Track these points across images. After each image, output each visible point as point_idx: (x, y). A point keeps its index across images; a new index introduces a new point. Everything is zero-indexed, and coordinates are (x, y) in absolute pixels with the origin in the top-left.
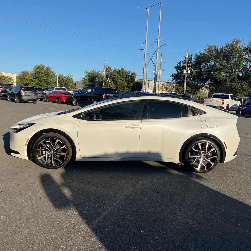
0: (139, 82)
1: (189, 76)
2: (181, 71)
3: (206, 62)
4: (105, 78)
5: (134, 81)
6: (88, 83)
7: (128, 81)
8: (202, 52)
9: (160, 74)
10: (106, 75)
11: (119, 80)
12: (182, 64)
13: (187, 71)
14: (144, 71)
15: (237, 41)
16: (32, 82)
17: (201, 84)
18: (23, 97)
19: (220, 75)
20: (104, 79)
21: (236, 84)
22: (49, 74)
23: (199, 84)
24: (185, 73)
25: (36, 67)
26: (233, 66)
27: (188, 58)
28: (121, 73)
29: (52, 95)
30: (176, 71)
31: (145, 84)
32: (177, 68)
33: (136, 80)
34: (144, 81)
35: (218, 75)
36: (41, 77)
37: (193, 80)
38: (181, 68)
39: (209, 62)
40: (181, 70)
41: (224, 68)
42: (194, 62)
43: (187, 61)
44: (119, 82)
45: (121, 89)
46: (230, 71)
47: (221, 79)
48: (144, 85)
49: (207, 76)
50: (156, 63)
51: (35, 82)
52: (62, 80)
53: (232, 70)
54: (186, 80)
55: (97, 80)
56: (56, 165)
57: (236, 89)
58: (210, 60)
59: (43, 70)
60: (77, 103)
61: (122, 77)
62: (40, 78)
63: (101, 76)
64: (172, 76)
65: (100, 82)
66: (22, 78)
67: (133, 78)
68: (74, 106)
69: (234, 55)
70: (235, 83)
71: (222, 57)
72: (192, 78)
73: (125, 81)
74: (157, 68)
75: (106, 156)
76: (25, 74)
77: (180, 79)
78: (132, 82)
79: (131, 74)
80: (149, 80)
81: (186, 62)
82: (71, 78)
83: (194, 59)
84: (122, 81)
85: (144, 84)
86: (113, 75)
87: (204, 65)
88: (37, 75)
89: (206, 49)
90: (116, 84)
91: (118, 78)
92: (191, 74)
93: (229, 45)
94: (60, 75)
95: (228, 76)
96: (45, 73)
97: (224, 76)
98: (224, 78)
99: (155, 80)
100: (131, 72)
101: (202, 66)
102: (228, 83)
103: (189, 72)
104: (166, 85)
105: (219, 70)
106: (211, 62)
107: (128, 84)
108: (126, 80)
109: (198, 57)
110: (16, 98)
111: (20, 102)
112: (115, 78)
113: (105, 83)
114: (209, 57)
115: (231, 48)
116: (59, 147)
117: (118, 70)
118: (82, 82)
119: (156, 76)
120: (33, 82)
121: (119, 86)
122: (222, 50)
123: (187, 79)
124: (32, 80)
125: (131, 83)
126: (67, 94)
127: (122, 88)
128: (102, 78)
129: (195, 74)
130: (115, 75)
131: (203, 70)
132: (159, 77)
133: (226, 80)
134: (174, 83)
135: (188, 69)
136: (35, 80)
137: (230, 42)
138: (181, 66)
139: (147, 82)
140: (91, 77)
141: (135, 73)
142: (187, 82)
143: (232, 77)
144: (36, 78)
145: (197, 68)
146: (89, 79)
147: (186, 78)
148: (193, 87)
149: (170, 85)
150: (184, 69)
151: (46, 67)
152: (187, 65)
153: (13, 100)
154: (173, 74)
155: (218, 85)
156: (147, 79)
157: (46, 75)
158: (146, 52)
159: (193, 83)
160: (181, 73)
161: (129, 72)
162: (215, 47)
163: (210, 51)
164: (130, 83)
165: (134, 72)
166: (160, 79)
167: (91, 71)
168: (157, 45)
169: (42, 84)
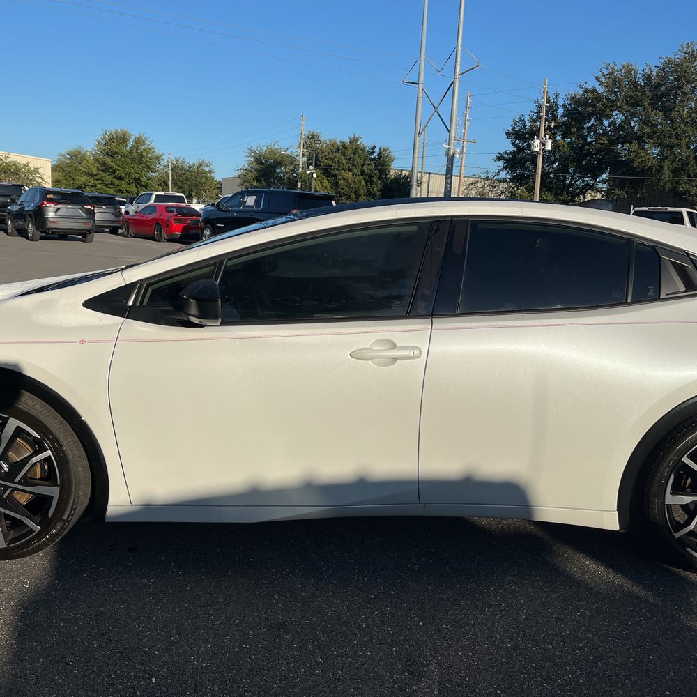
0: (400, 178)
1: (549, 157)
2: (526, 144)
3: (601, 115)
4: (303, 168)
5: (387, 175)
6: (255, 183)
7: (371, 176)
8: (589, 86)
9: (462, 153)
10: (305, 159)
11: (343, 172)
12: (527, 121)
13: (544, 145)
14: (417, 145)
15: (693, 51)
16: (97, 182)
17: (584, 181)
18: (51, 222)
19: (643, 154)
20: (300, 170)
21: (690, 180)
22: (142, 156)
23: (578, 183)
24: (537, 149)
25: (104, 138)
26: (682, 125)
27: (545, 105)
28: (349, 153)
29: (142, 216)
30: (510, 143)
31: (419, 184)
32: (513, 134)
33: (392, 173)
34: (415, 174)
35: (638, 153)
36: (119, 166)
37: (559, 169)
38: (524, 134)
39: (608, 116)
40: (524, 139)
41: (654, 133)
42: (564, 116)
43: (543, 114)
44: (344, 179)
45: (349, 198)
46: (674, 141)
47: (645, 166)
48: (415, 187)
49: (603, 158)
50: (451, 123)
51: (103, 181)
52: (184, 176)
53: (681, 140)
54: (539, 171)
55: (281, 174)
56: (13, 541)
57: (692, 196)
58: (614, 108)
59: (127, 146)
61: (353, 165)
62: (118, 170)
63: (292, 161)
64: (499, 159)
65: (289, 178)
66: (69, 169)
67: (383, 166)
69: (684, 93)
70: (689, 176)
71: (650, 100)
72: (557, 164)
73: (362, 175)
74: (453, 136)
75: (254, 495)
76: (76, 157)
77: (522, 166)
78: (380, 178)
79: (379, 155)
80: (430, 173)
81: (539, 118)
82: (207, 169)
83: (564, 106)
84: (353, 175)
85: (415, 184)
86: (326, 159)
87: (593, 125)
88: (108, 160)
89: (600, 75)
90: (335, 185)
91: (340, 166)
92: (555, 151)
93: (672, 64)
94: (177, 162)
95: (666, 157)
96: (130, 153)
97: (654, 158)
98: (655, 162)
99: (449, 172)
100: (377, 150)
101: (588, 128)
102: (667, 178)
103: (549, 146)
104: (479, 185)
105: (640, 140)
106: (617, 114)
107: (369, 184)
108: (363, 173)
109: (577, 102)
110: (30, 225)
111: (42, 238)
112: (331, 166)
113: (304, 182)
114: (608, 100)
115: (677, 72)
116: (29, 454)
117: (339, 144)
118: (239, 181)
119: (451, 159)
120: (97, 180)
121: (343, 189)
122: (648, 77)
123: (543, 167)
124: (96, 175)
125: (379, 181)
126: (185, 212)
127: (353, 195)
128: (295, 167)
129: (568, 152)
130: (332, 159)
131: (589, 140)
132: (462, 162)
133: (661, 167)
134: (504, 181)
135: (547, 136)
136: (104, 174)
137: (674, 53)
138: (525, 129)
139: (425, 178)
140: (263, 164)
141: (390, 152)
142: (542, 176)
143: (680, 159)
144: (107, 168)
145: (573, 134)
146: (257, 171)
147: (541, 164)
148: (559, 191)
149: (492, 184)
150: (535, 137)
151: (134, 137)
152: (543, 125)
153: (22, 233)
154: (502, 152)
155: (635, 184)
156: (424, 171)
157: (133, 159)
158: (423, 89)
159: (559, 180)
160: (523, 149)
161: (372, 149)
162: (629, 71)
163: (613, 81)
164: (375, 181)
165: (388, 149)
166: (463, 168)
167: (265, 148)
168: (455, 69)
169: (124, 186)
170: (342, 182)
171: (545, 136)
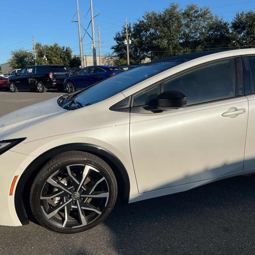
0: (76, 58)
1: (130, 47)
2: (121, 42)
3: (146, 30)
5: (70, 57)
6: (17, 65)
7: (64, 58)
8: (141, 20)
9: (99, 47)
10: (37, 54)
11: (53, 57)
12: (121, 34)
13: (128, 42)
15: (174, 6)
17: (143, 54)
19: (163, 43)
20: (35, 58)
24: (126, 44)
26: (174, 32)
27: (127, 28)
28: (54, 50)
30: (116, 42)
32: (116, 39)
33: (72, 56)
34: (82, 56)
35: (161, 43)
37: (134, 50)
39: (149, 31)
40: (120, 40)
41: (165, 35)
42: (134, 31)
43: (127, 31)
44: (54, 60)
46: (172, 38)
47: (164, 47)
48: (82, 61)
50: (93, 36)
53: (174, 37)
54: (128, 52)
55: (27, 61)
58: (151, 27)
60: (16, 88)
61: (57, 55)
63: (31, 55)
64: (113, 48)
65: (30, 62)
67: (68, 54)
68: (12, 92)
70: (178, 50)
71: (162, 24)
74: (94, 41)
77: (121, 51)
78: (68, 59)
79: (66, 50)
80: (86, 56)
81: (125, 32)
83: (133, 27)
84: (57, 58)
87: (144, 34)
89: (144, 16)
90: (51, 63)
91: (51, 56)
92: (132, 44)
93: (168, 11)
95: (170, 44)
98: (167, 45)
99: (94, 55)
100: (65, 48)
101: (142, 35)
102: (171, 51)
103: (130, 42)
104: (107, 58)
105: (161, 38)
106: (152, 30)
107: (64, 61)
108: (61, 57)
109: (137, 26)
112: (48, 56)
114: (148, 24)
115: (170, 13)
117: (50, 47)
118: (9, 65)
122: (160, 16)
123: (129, 50)
125: (68, 60)
128: (33, 57)
129: (137, 44)
130: (48, 53)
131: (143, 39)
133: (169, 47)
134: (115, 56)
135: (129, 39)
137: (168, 7)
138: (120, 37)
139: (85, 58)
140: (19, 57)
141: (70, 49)
143: (174, 44)
145: (138, 37)
146: (16, 60)
148: (136, 58)
149: (111, 58)
150: (125, 39)
152: (127, 35)
155: (161, 54)
156: (84, 55)
158: (80, 24)
159: (135, 55)
160: (121, 44)
161: (63, 48)
162: (154, 14)
163: (149, 18)
164: (66, 60)
165: (69, 48)
166: (100, 53)
167: (18, 51)
168: (91, 15)
170: (53, 62)
171: (128, 39)
